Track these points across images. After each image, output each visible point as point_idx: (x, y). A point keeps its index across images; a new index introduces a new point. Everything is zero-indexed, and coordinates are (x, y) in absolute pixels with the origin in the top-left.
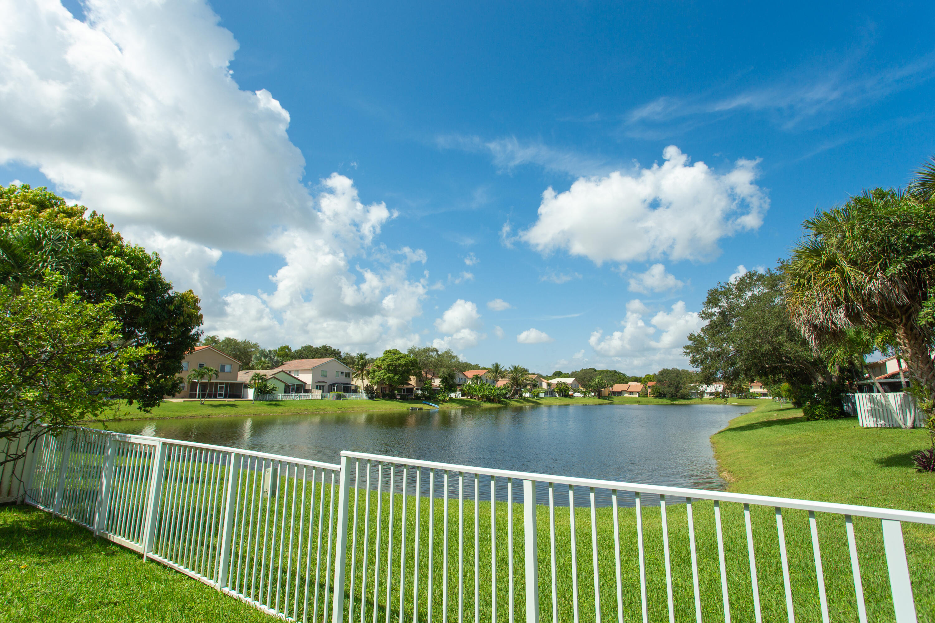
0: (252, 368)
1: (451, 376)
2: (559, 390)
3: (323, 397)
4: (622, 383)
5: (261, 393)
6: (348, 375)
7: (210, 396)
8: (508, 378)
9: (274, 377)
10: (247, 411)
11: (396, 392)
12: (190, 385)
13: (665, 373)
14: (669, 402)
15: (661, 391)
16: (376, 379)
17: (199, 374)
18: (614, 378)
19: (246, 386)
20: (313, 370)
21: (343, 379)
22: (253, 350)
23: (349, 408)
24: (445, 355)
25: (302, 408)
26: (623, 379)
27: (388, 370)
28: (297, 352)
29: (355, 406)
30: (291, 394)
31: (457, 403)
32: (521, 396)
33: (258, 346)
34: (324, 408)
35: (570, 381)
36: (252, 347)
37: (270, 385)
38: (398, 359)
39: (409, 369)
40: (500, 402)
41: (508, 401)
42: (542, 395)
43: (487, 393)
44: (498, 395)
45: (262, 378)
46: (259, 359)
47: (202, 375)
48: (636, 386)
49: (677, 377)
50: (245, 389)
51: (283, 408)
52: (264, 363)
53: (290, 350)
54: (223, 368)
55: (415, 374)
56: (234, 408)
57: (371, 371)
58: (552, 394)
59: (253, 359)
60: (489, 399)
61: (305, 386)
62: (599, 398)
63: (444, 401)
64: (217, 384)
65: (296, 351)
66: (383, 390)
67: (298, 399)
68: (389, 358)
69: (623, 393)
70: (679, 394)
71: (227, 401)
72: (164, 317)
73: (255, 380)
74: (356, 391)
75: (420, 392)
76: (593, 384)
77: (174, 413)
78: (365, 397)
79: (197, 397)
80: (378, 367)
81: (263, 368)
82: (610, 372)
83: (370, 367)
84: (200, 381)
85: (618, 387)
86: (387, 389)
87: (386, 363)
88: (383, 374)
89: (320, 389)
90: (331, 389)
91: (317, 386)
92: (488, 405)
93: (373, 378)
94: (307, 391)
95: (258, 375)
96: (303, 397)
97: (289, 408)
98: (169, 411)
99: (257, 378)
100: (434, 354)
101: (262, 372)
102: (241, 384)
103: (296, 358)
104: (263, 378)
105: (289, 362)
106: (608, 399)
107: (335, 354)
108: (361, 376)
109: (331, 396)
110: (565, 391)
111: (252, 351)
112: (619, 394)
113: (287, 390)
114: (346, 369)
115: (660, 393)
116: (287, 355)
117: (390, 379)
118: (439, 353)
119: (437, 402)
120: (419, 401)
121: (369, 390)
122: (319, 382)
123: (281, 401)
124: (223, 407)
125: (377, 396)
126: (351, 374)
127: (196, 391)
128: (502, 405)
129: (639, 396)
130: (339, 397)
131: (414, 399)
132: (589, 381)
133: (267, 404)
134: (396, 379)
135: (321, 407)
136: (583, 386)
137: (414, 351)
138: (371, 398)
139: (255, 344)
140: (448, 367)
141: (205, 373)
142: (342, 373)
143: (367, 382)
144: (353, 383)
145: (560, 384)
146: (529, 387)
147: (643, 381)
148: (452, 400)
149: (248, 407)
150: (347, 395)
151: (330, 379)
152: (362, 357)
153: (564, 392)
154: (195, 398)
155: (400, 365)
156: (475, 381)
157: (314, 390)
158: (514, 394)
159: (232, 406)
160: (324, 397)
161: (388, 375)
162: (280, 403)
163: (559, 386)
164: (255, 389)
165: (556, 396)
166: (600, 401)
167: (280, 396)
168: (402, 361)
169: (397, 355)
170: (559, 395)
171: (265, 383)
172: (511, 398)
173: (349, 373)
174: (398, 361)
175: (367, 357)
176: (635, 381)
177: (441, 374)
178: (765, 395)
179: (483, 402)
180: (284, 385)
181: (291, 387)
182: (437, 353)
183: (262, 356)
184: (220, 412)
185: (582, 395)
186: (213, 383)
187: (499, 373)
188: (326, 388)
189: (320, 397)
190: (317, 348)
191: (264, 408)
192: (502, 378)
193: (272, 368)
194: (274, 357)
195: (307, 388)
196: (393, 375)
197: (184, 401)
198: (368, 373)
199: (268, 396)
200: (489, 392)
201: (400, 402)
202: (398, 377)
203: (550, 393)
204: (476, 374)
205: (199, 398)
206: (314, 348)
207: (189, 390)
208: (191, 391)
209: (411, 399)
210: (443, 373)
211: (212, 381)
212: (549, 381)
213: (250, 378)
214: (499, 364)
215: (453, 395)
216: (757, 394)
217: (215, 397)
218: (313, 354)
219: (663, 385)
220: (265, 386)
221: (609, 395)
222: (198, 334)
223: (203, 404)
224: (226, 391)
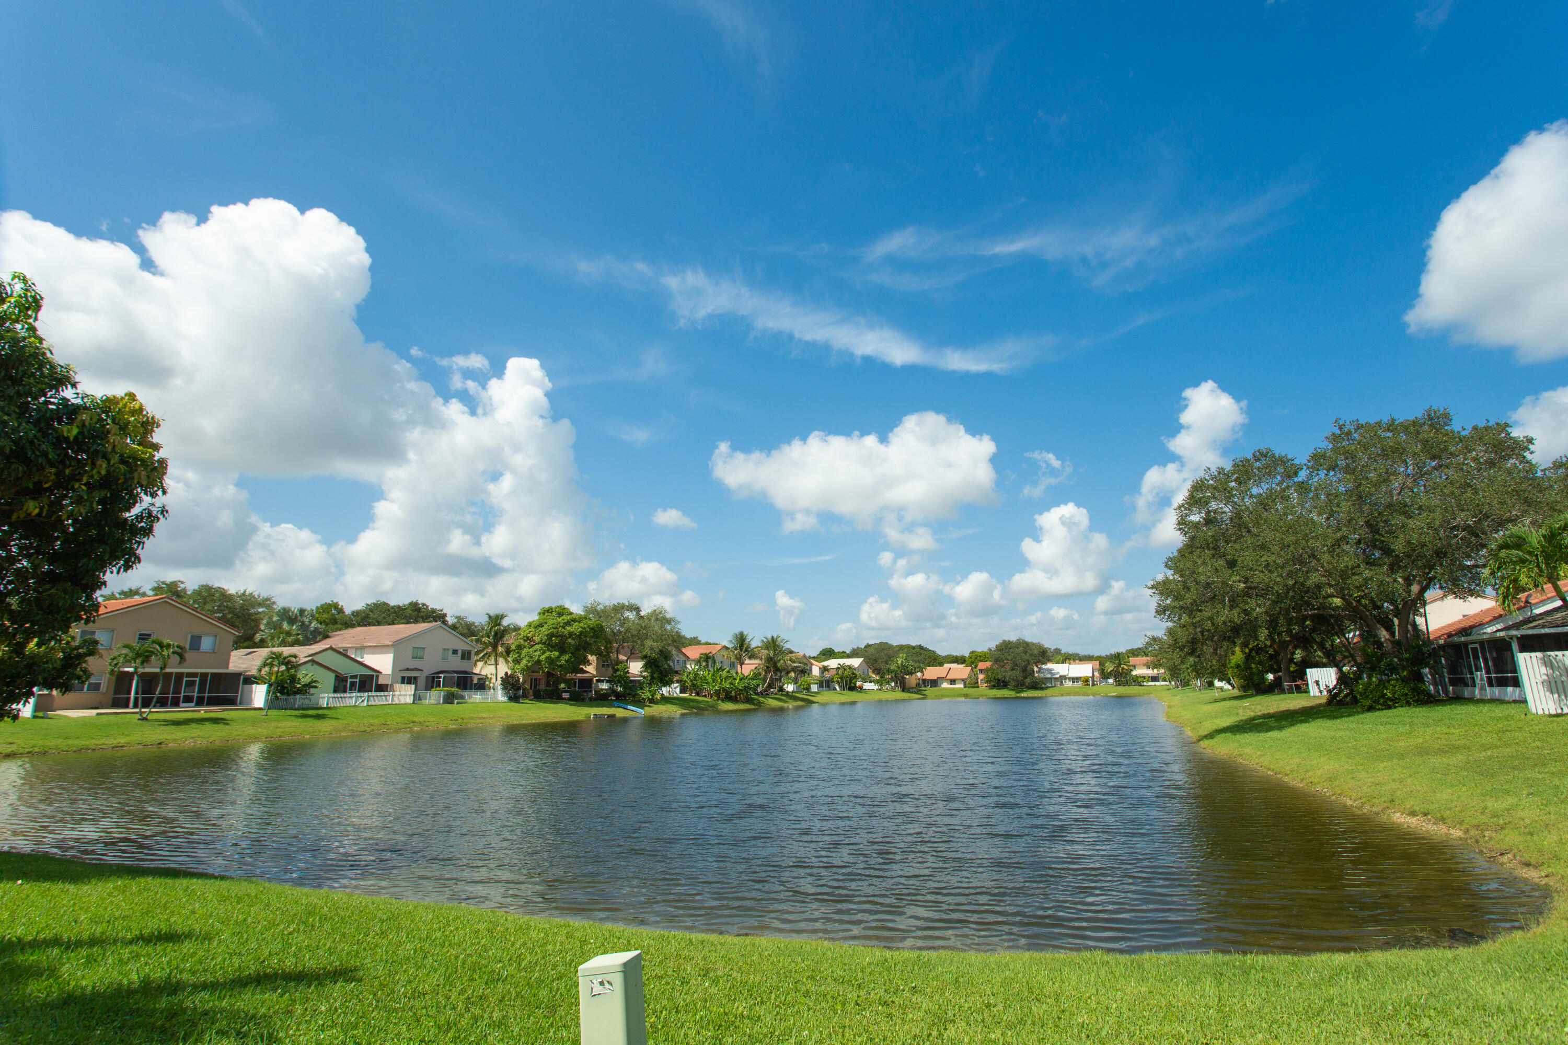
0: (262, 644)
1: (665, 655)
2: (841, 678)
3: (417, 698)
4: (933, 666)
5: (282, 693)
6: (466, 655)
7: (162, 703)
8: (761, 659)
9: (313, 661)
10: (251, 731)
11: (562, 686)
12: (114, 678)
13: (1006, 647)
14: (1013, 694)
15: (1000, 677)
16: (524, 662)
17: (138, 655)
18: (920, 658)
19: (250, 680)
20: (396, 646)
21: (456, 663)
22: (261, 610)
23: (472, 718)
24: (653, 618)
25: (375, 721)
26: (935, 659)
27: (548, 644)
28: (356, 614)
29: (484, 715)
30: (348, 695)
31: (676, 704)
32: (781, 689)
33: (274, 603)
34: (422, 719)
35: (856, 662)
36: (260, 605)
37: (305, 676)
38: (568, 623)
39: (586, 642)
40: (748, 700)
41: (762, 699)
42: (814, 688)
43: (727, 685)
44: (746, 688)
45: (287, 662)
46: (277, 626)
47: (145, 657)
48: (961, 671)
49: (1025, 653)
50: (247, 687)
51: (333, 722)
52: (289, 634)
53: (341, 611)
54: (196, 642)
55: (599, 654)
56: (221, 726)
57: (513, 647)
58: (828, 686)
59: (262, 627)
60: (729, 698)
61: (377, 677)
62: (903, 691)
63: (653, 701)
64: (179, 676)
65: (353, 613)
66: (535, 682)
67: (365, 704)
68: (550, 622)
69: (940, 681)
70: (1028, 681)
71: (203, 712)
72: (45, 454)
73: (272, 665)
74: (482, 685)
75: (605, 686)
76: (893, 667)
77: (70, 742)
78: (501, 696)
79: (131, 704)
80: (527, 639)
81: (284, 644)
82: (914, 648)
83: (511, 640)
84: (141, 670)
85: (931, 673)
86: (543, 682)
87: (545, 630)
88: (538, 653)
89: (409, 682)
90: (432, 682)
91: (403, 678)
92: (730, 706)
93: (517, 661)
94: (382, 688)
95: (277, 656)
96: (377, 699)
97: (345, 722)
98: (59, 737)
99: (276, 663)
100: (631, 615)
101: (287, 651)
102: (237, 675)
103: (353, 626)
104: (289, 662)
105: (342, 632)
106: (918, 692)
107: (437, 617)
108: (493, 658)
109: (434, 696)
110: (851, 682)
111: (259, 613)
112: (934, 683)
113: (341, 684)
114: (461, 644)
115: (999, 680)
116: (334, 621)
117: (550, 661)
118: (642, 613)
119: (640, 703)
120: (606, 702)
121: (509, 683)
122: (407, 669)
123: (328, 708)
124: (194, 725)
125: (525, 696)
126: (473, 654)
127: (130, 694)
128: (753, 707)
129: (965, 687)
130: (450, 699)
131: (596, 699)
132: (886, 663)
133: (296, 716)
134: (563, 662)
135: (415, 719)
136: (877, 671)
137: (596, 610)
138: (514, 699)
139: (267, 599)
140: (660, 638)
141: (152, 652)
142: (455, 652)
143: (503, 668)
144: (476, 671)
145: (843, 668)
146: (792, 675)
147: (968, 661)
148: (666, 700)
149: (254, 722)
150: (466, 693)
151: (429, 665)
152: (496, 620)
153: (849, 682)
154: (127, 706)
155: (571, 634)
156: (704, 664)
157: (397, 686)
158: (770, 686)
159: (216, 721)
160: (420, 699)
161: (548, 654)
162: (326, 712)
163: (840, 672)
164: (271, 685)
165: (835, 689)
166: (906, 695)
167: (325, 698)
168: (575, 628)
169: (564, 617)
170: (840, 687)
171: (292, 671)
172: (765, 693)
173: (469, 653)
174: (569, 628)
175: (505, 622)
176: (954, 662)
177: (647, 651)
178: (1154, 679)
179: (720, 702)
180: (333, 675)
181: (349, 680)
182: (638, 614)
183: (282, 620)
184: (187, 735)
185: (876, 687)
186: (172, 673)
187: (746, 650)
188: (422, 682)
189: (410, 700)
190: (399, 607)
191: (289, 724)
192: (750, 658)
193: (306, 642)
194: (310, 622)
195: (381, 681)
196: (557, 653)
197: (98, 714)
198: (508, 652)
199: (299, 700)
200: (731, 684)
201: (571, 705)
202: (567, 657)
203: (826, 684)
204: (704, 651)
205: (136, 706)
206: (393, 607)
207: (112, 690)
208: (115, 693)
209: (591, 699)
210: (652, 649)
211: (168, 670)
212: (825, 663)
213: (258, 663)
214: (745, 633)
215: (665, 690)
216: (1144, 677)
217: (176, 703)
218: (390, 619)
219: (1003, 667)
220: (293, 679)
221: (918, 685)
222: (150, 517)
223: (145, 719)
224: (202, 690)
